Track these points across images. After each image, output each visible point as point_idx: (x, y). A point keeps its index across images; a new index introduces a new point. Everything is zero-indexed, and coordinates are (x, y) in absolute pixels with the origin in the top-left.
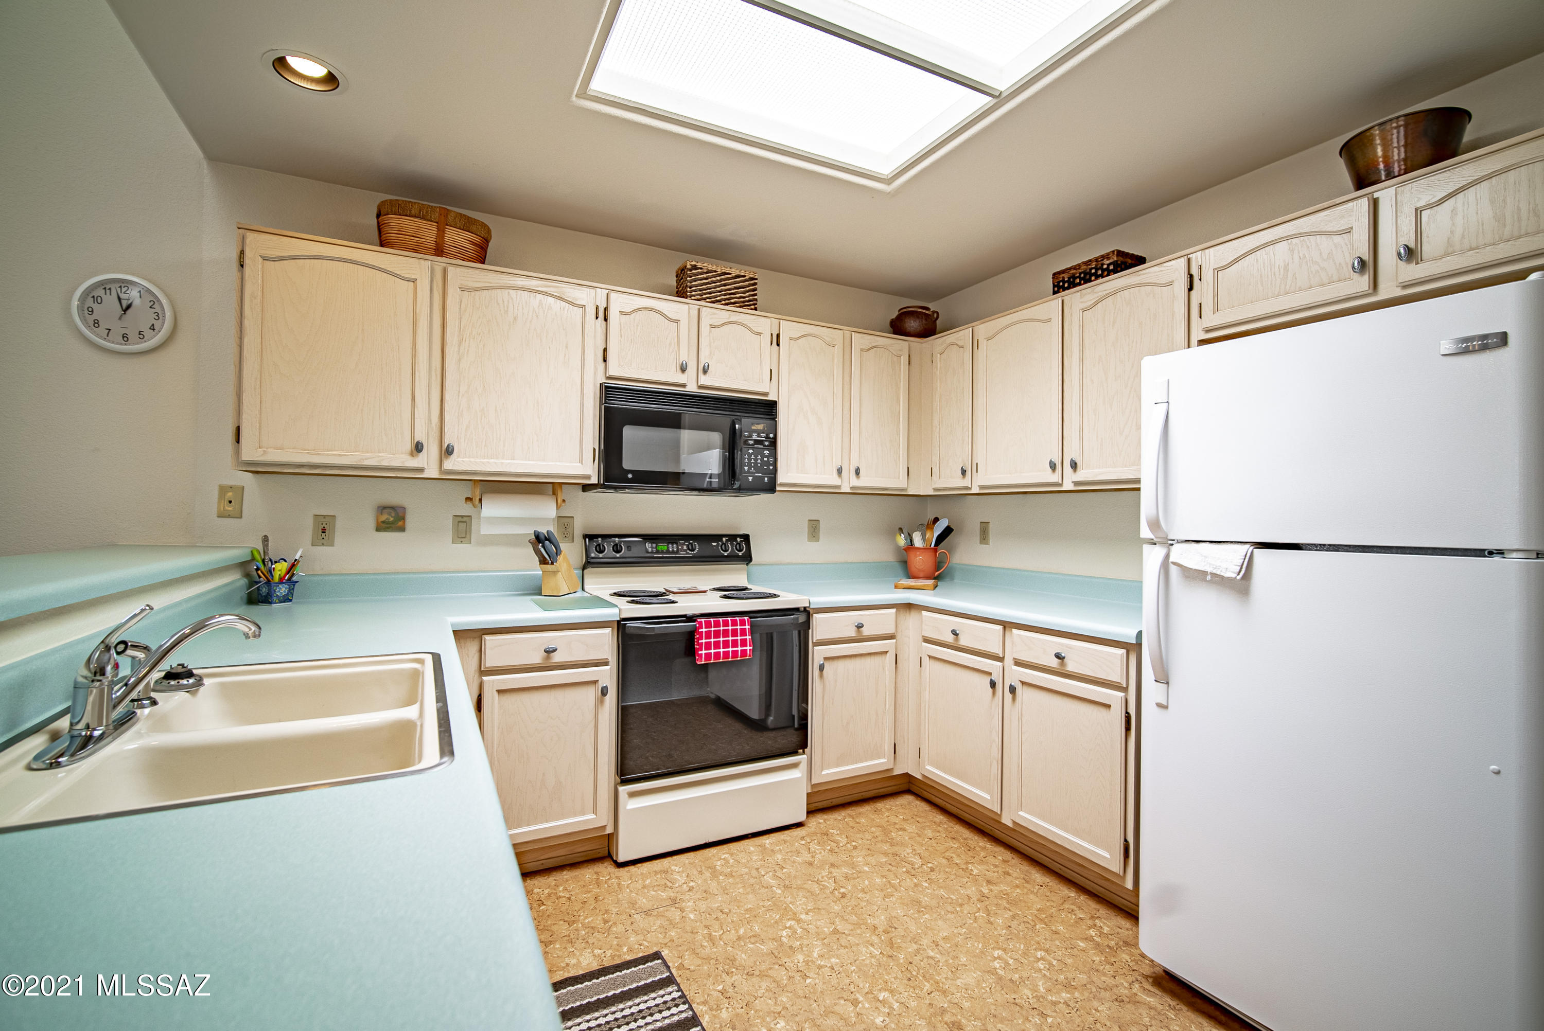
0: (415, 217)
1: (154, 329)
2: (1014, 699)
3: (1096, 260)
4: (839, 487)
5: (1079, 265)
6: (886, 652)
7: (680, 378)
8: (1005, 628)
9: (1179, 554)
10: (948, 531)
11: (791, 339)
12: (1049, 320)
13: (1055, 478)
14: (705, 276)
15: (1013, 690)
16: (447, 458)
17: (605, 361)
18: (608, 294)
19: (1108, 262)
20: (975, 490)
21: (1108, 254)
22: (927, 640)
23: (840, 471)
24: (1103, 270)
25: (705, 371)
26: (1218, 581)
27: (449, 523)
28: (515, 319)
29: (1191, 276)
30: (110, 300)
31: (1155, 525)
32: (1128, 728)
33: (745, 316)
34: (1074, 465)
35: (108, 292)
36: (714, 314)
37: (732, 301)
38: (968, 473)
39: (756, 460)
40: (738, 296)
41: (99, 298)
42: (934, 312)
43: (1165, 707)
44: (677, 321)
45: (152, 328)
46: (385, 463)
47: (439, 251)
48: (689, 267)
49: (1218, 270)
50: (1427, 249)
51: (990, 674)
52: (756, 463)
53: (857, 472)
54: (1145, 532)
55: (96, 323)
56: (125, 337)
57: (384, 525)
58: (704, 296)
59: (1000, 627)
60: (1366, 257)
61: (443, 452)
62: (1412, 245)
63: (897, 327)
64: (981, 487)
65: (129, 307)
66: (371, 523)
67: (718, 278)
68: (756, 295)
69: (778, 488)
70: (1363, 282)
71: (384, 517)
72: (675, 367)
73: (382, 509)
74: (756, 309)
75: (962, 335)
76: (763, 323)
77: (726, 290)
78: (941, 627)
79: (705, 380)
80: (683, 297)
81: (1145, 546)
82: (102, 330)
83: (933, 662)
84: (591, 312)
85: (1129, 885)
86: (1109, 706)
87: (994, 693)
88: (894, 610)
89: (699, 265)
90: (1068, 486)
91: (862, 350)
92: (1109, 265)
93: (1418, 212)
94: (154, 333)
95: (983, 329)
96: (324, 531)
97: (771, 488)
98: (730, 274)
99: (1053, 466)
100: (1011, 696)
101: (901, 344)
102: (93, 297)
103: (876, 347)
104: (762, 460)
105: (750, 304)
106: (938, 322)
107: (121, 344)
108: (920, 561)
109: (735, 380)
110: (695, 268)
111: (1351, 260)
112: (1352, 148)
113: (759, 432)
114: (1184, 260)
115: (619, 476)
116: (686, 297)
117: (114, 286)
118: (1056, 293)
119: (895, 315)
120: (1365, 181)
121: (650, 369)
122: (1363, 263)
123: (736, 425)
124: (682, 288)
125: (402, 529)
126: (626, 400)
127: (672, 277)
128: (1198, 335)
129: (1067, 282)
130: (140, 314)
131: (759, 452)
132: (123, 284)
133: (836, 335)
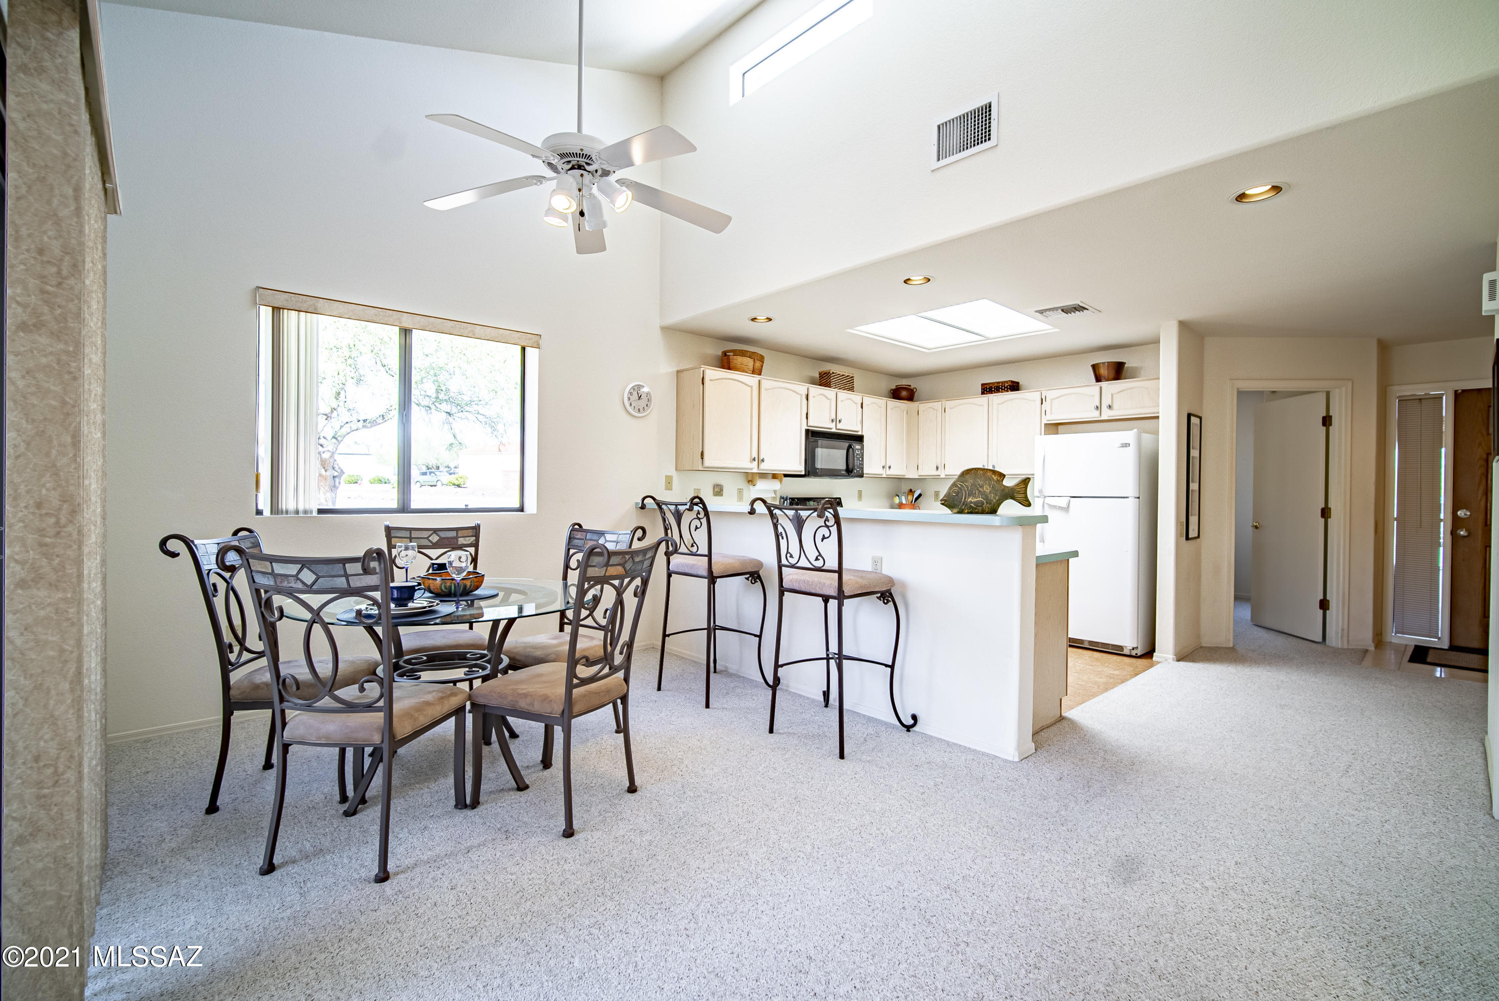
0: (746, 357)
1: (647, 407)
3: (1002, 382)
4: (882, 475)
5: (992, 382)
7: (833, 425)
9: (1049, 501)
10: (920, 495)
11: (867, 405)
12: (981, 405)
14: (837, 376)
16: (760, 463)
17: (807, 418)
18: (807, 388)
19: (1005, 384)
20: (943, 476)
21: (1006, 381)
23: (883, 467)
24: (1005, 388)
25: (840, 422)
26: (1061, 508)
27: (736, 492)
28: (780, 402)
29: (1042, 399)
30: (635, 394)
31: (1041, 491)
33: (850, 395)
35: (635, 390)
36: (843, 395)
37: (846, 388)
38: (939, 469)
39: (857, 462)
40: (847, 385)
41: (632, 393)
42: (913, 388)
44: (829, 399)
46: (739, 466)
47: (754, 372)
48: (831, 373)
49: (1052, 400)
50: (1115, 406)
52: (858, 466)
53: (890, 467)
55: (631, 404)
56: (639, 410)
57: (717, 493)
58: (837, 386)
60: (1098, 405)
61: (759, 461)
62: (1110, 404)
63: (896, 394)
64: (946, 475)
65: (641, 396)
66: (711, 492)
67: (841, 377)
68: (853, 384)
69: (864, 476)
70: (1097, 413)
71: (716, 490)
72: (829, 421)
73: (716, 486)
74: (854, 391)
75: (937, 405)
76: (856, 397)
77: (843, 383)
79: (839, 426)
82: (632, 407)
84: (803, 397)
91: (891, 409)
93: (1112, 395)
95: (949, 404)
97: (861, 476)
98: (844, 375)
101: (904, 405)
102: (630, 393)
103: (895, 407)
104: (859, 462)
106: (915, 394)
107: (638, 413)
109: (849, 425)
110: (833, 373)
111: (1094, 405)
112: (1095, 367)
113: (858, 449)
114: (1039, 393)
115: (811, 471)
116: (830, 387)
117: (636, 388)
118: (983, 393)
119: (894, 387)
120: (1098, 379)
121: (821, 422)
122: (1097, 407)
123: (850, 447)
124: (824, 380)
125: (722, 495)
126: (814, 436)
127: (818, 376)
128: (1044, 421)
129: (988, 389)
130: (643, 403)
131: (858, 458)
132: (638, 386)
133: (882, 402)
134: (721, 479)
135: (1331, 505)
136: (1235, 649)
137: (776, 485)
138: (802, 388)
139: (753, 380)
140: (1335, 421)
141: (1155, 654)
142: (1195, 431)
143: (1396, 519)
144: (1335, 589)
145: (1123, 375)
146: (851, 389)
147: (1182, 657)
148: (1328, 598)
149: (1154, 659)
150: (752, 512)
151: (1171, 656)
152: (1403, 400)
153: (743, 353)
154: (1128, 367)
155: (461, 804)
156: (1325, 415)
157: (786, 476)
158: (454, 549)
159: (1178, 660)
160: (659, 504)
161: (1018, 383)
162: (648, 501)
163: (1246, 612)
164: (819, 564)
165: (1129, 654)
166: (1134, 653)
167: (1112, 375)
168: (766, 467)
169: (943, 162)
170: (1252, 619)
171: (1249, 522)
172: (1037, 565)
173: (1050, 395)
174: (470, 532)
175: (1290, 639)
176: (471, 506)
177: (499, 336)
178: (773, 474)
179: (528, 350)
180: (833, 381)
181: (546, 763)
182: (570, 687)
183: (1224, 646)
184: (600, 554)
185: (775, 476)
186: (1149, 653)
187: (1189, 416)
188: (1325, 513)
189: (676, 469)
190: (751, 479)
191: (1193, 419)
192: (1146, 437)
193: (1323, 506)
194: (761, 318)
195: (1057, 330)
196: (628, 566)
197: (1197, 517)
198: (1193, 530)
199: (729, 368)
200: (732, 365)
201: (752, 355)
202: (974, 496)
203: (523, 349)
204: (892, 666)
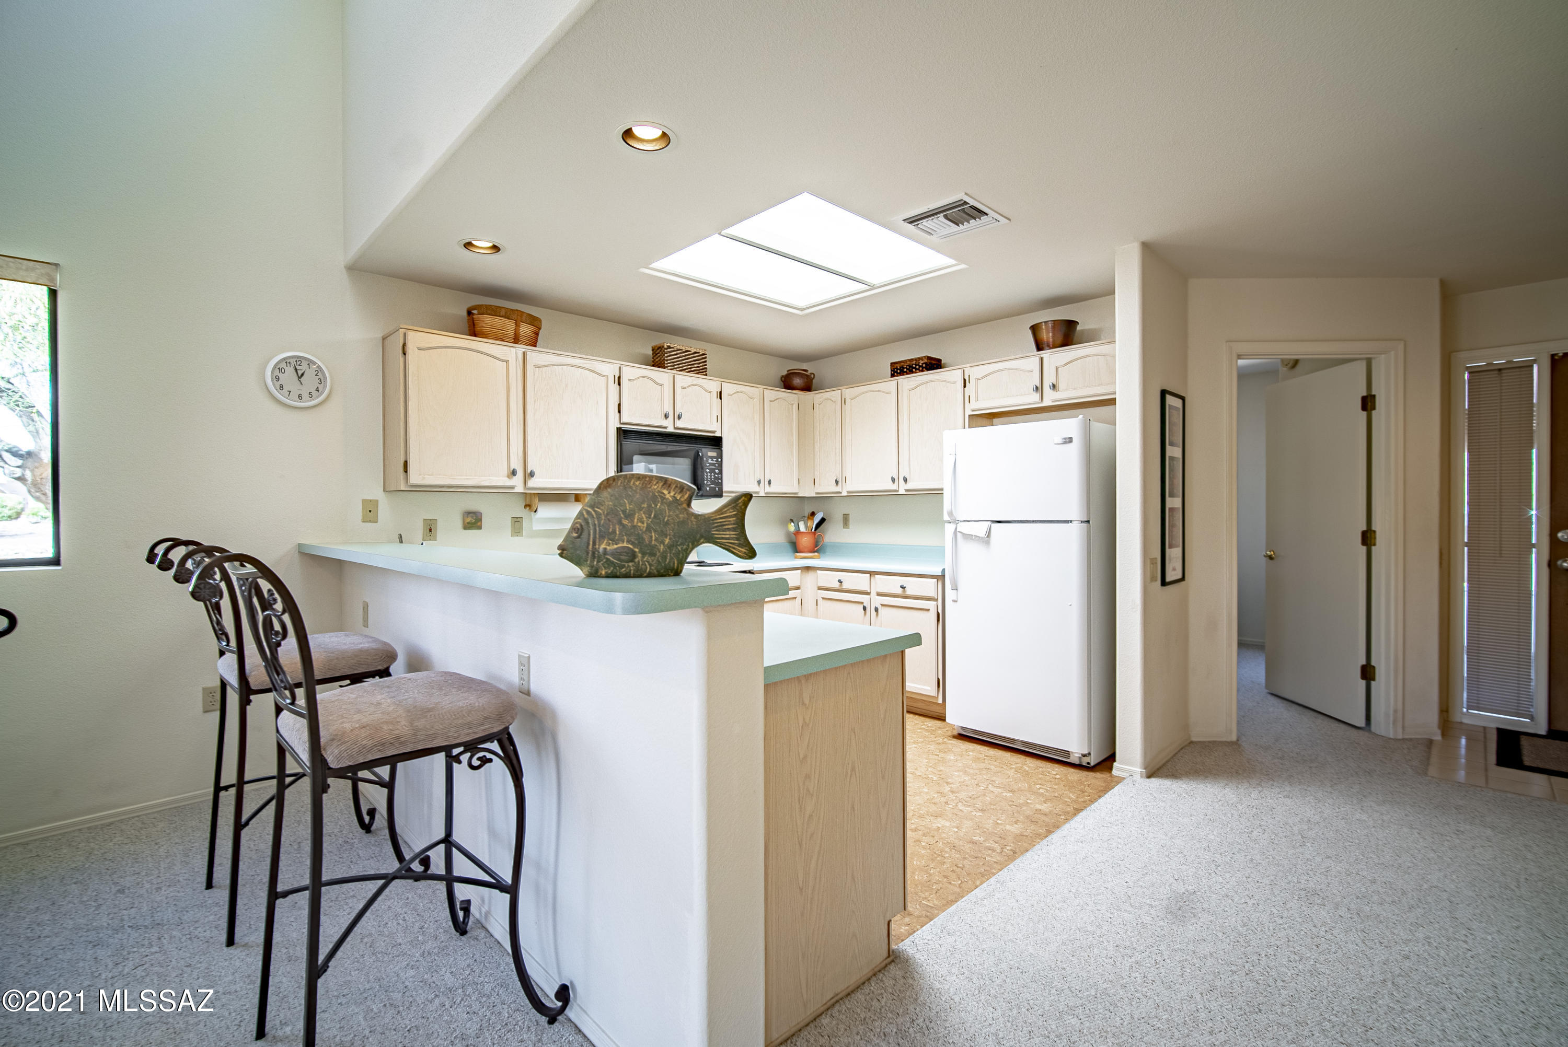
0: (502, 317)
1: (318, 391)
2: (877, 615)
3: (918, 360)
4: (758, 492)
5: (906, 360)
6: (795, 598)
7: (664, 423)
8: (871, 575)
9: (963, 528)
10: (823, 520)
11: (729, 395)
12: (890, 393)
13: (894, 487)
14: (675, 353)
15: (876, 610)
16: (530, 479)
17: (619, 411)
18: (620, 367)
19: (922, 362)
20: (844, 494)
21: (922, 357)
22: (820, 588)
23: (759, 482)
24: (920, 366)
25: (679, 417)
26: (976, 538)
27: (509, 522)
28: (566, 386)
29: (965, 380)
30: (290, 370)
31: (950, 514)
32: (938, 620)
33: (699, 380)
34: (905, 480)
35: (288, 364)
36: (684, 379)
37: (692, 369)
38: (840, 483)
39: (711, 476)
40: (696, 366)
41: (283, 370)
42: (811, 373)
43: (956, 601)
44: (661, 385)
45: (317, 390)
46: (494, 484)
47: (516, 340)
48: (666, 347)
49: (977, 380)
50: (1061, 386)
51: (862, 603)
52: (711, 478)
53: (769, 482)
54: (946, 518)
55: (281, 386)
56: (300, 396)
57: (470, 525)
58: (676, 367)
59: (869, 575)
60: (1038, 385)
61: (527, 475)
62: (1055, 383)
63: (787, 383)
64: (849, 492)
65: (302, 375)
66: (459, 523)
67: (684, 354)
68: (706, 365)
69: (724, 494)
70: (1037, 397)
71: (468, 520)
72: (660, 415)
73: (468, 513)
74: (706, 375)
75: (835, 395)
76: (712, 385)
77: (688, 362)
78: (831, 579)
79: (679, 424)
80: (662, 368)
81: (946, 524)
82: (285, 392)
83: (825, 601)
84: (611, 379)
85: (940, 701)
86: (928, 610)
87: (865, 614)
88: (799, 571)
89: (672, 346)
90: (902, 492)
91: (771, 401)
92: (923, 364)
93: (1057, 369)
94: (319, 393)
95: (848, 392)
96: (430, 530)
97: (719, 493)
98: (690, 351)
99: (893, 480)
100: (875, 613)
101: (793, 397)
102: (279, 369)
103: (778, 399)
104: (714, 476)
105: (702, 371)
106: (814, 381)
107: (298, 402)
108: (805, 541)
109: (695, 421)
110: (669, 347)
111: (1032, 385)
112: (1035, 329)
113: (712, 458)
114: (960, 371)
116: (664, 367)
117: (293, 361)
118: (893, 376)
119: (785, 373)
120: (1039, 348)
121: (647, 414)
122: (1037, 388)
123: (696, 453)
124: (658, 359)
125: (480, 528)
126: (633, 439)
127: (650, 352)
128: (969, 412)
129: (899, 370)
130: (310, 380)
131: (712, 471)
132: (299, 359)
133: (755, 391)
134: (473, 503)
135: (1377, 526)
136: (1239, 746)
138: (609, 369)
139: (513, 352)
140: (1380, 402)
141: (1115, 764)
142: (1174, 418)
143: (1467, 545)
144: (1383, 650)
145: (1075, 339)
146: (703, 371)
147: (1154, 771)
148: (1373, 663)
149: (1114, 772)
151: (1138, 769)
152: (1473, 372)
153: (494, 311)
154: (1083, 331)
156: (1365, 394)
159: (1149, 777)
161: (940, 360)
163: (1257, 670)
165: (1077, 762)
166: (1085, 761)
167: (1059, 340)
168: (541, 482)
170: (1267, 686)
171: (1262, 551)
172: (767, 686)
173: (974, 372)
175: (1320, 720)
178: (576, 495)
180: (672, 358)
183: (1224, 739)
186: (1107, 762)
187: (1164, 393)
188: (1368, 538)
189: (384, 490)
190: (529, 502)
191: (1170, 400)
192: (1098, 428)
193: (1365, 528)
194: (483, 244)
195: (963, 266)
197: (1180, 549)
198: (1174, 569)
199: (475, 334)
200: (478, 329)
201: (508, 314)
202: (611, 537)
203: (52, 291)
204: (512, 890)
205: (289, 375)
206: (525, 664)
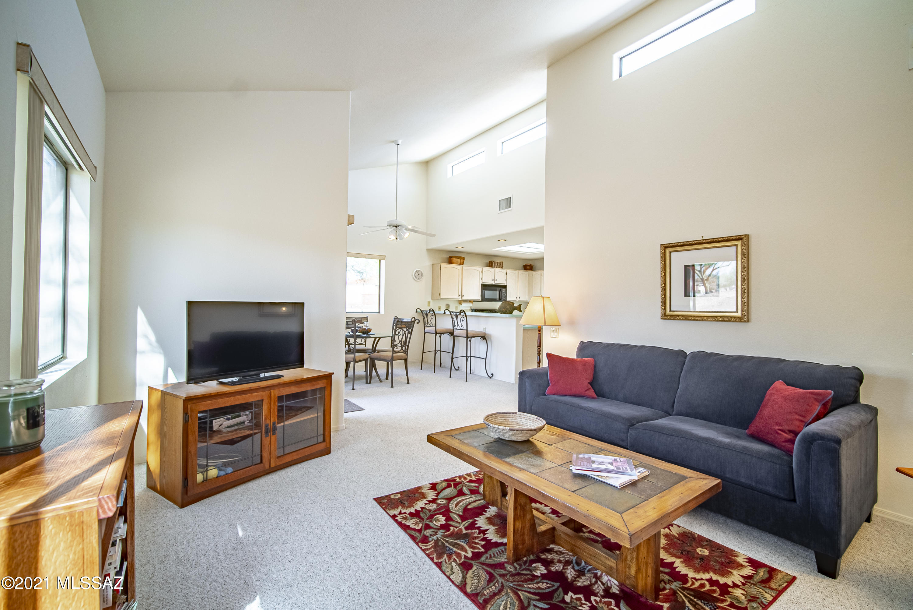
4: (516, 300)
7: (493, 282)
11: (509, 273)
16: (462, 297)
17: (482, 280)
18: (482, 268)
23: (517, 298)
25: (496, 280)
27: (455, 307)
28: (471, 274)
33: (501, 270)
36: (498, 270)
37: (500, 267)
42: (532, 265)
44: (492, 272)
46: (455, 298)
47: (460, 264)
53: (519, 298)
55: (416, 277)
56: (418, 279)
58: (495, 267)
63: (524, 268)
67: (497, 263)
68: (503, 265)
71: (447, 307)
72: (492, 280)
76: (504, 271)
77: (498, 265)
79: (496, 282)
84: (480, 272)
89: (493, 261)
91: (520, 274)
94: (421, 278)
98: (499, 262)
101: (527, 272)
102: (415, 274)
103: (523, 273)
104: (505, 296)
106: (533, 267)
109: (500, 281)
113: (504, 291)
115: (483, 299)
116: (492, 267)
119: (524, 266)
121: (488, 280)
123: (500, 290)
124: (490, 265)
125: (449, 308)
126: (485, 287)
127: (489, 263)
130: (420, 275)
131: (504, 294)
132: (418, 271)
133: (516, 272)
134: (449, 302)
137: (470, 305)
138: (480, 269)
139: (459, 267)
146: (502, 267)
150: (445, 313)
153: (456, 257)
155: (367, 383)
157: (474, 301)
158: (361, 324)
160: (422, 311)
162: (418, 310)
164: (462, 328)
168: (465, 298)
169: (501, 211)
172: (524, 330)
174: (365, 319)
176: (363, 312)
177: (373, 257)
179: (382, 261)
180: (494, 264)
181: (387, 378)
182: (393, 353)
184: (400, 322)
185: (470, 301)
189: (432, 299)
190: (460, 302)
194: (460, 247)
196: (407, 325)
199: (451, 263)
201: (460, 258)
202: (504, 309)
203: (380, 260)
204: (486, 359)
205: (417, 274)
206: (485, 329)
